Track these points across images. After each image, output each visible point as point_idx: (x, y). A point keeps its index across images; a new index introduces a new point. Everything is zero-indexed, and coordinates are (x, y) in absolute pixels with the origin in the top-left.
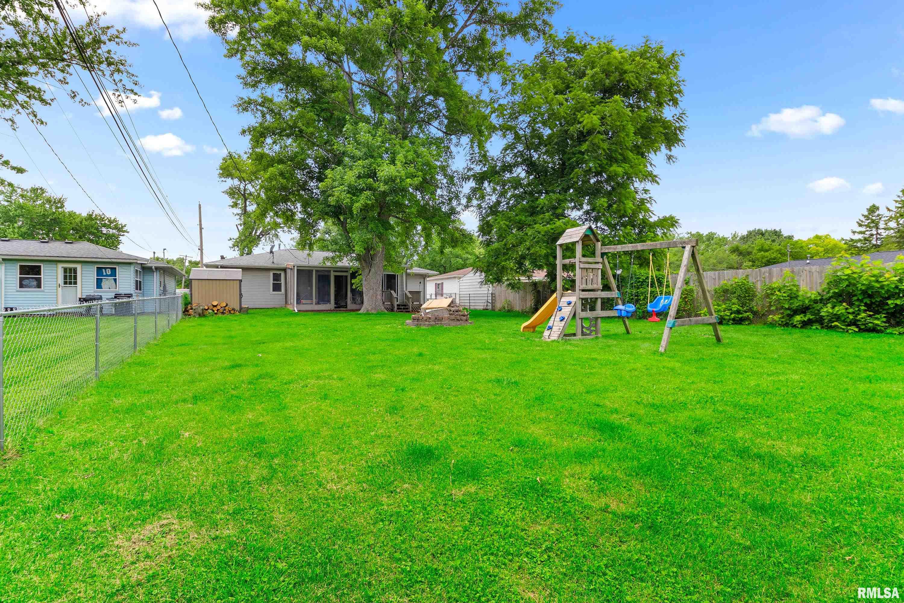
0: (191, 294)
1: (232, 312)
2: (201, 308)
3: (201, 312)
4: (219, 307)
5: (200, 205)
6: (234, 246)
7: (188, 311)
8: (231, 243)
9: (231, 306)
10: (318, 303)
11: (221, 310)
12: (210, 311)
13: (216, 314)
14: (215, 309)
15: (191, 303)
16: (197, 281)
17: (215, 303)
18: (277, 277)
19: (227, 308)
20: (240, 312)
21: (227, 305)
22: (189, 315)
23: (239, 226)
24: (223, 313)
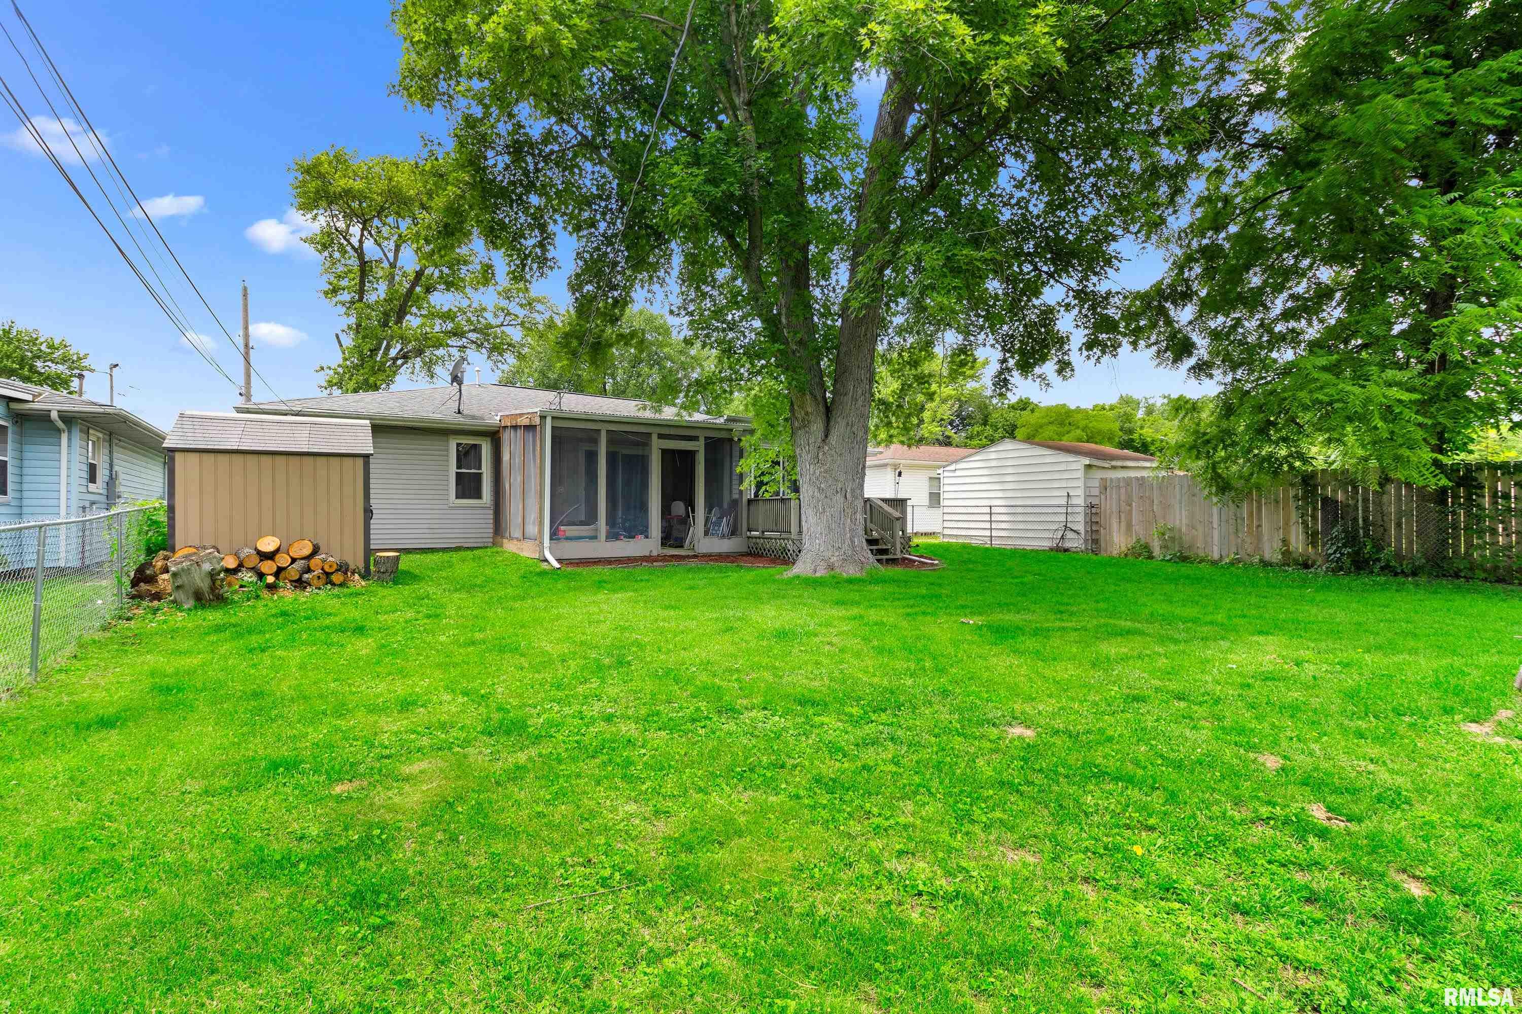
0: (171, 509)
1: (337, 578)
2: (207, 567)
3: (204, 585)
4: (283, 560)
5: (245, 289)
6: (331, 384)
7: (152, 580)
8: (322, 378)
9: (329, 558)
10: (613, 536)
11: (294, 572)
12: (248, 577)
13: (272, 588)
14: (268, 567)
15: (168, 545)
16: (194, 458)
17: (268, 544)
18: (467, 455)
19: (316, 562)
20: (366, 575)
21: (316, 551)
22: (157, 596)
23: (343, 337)
24: (300, 584)
